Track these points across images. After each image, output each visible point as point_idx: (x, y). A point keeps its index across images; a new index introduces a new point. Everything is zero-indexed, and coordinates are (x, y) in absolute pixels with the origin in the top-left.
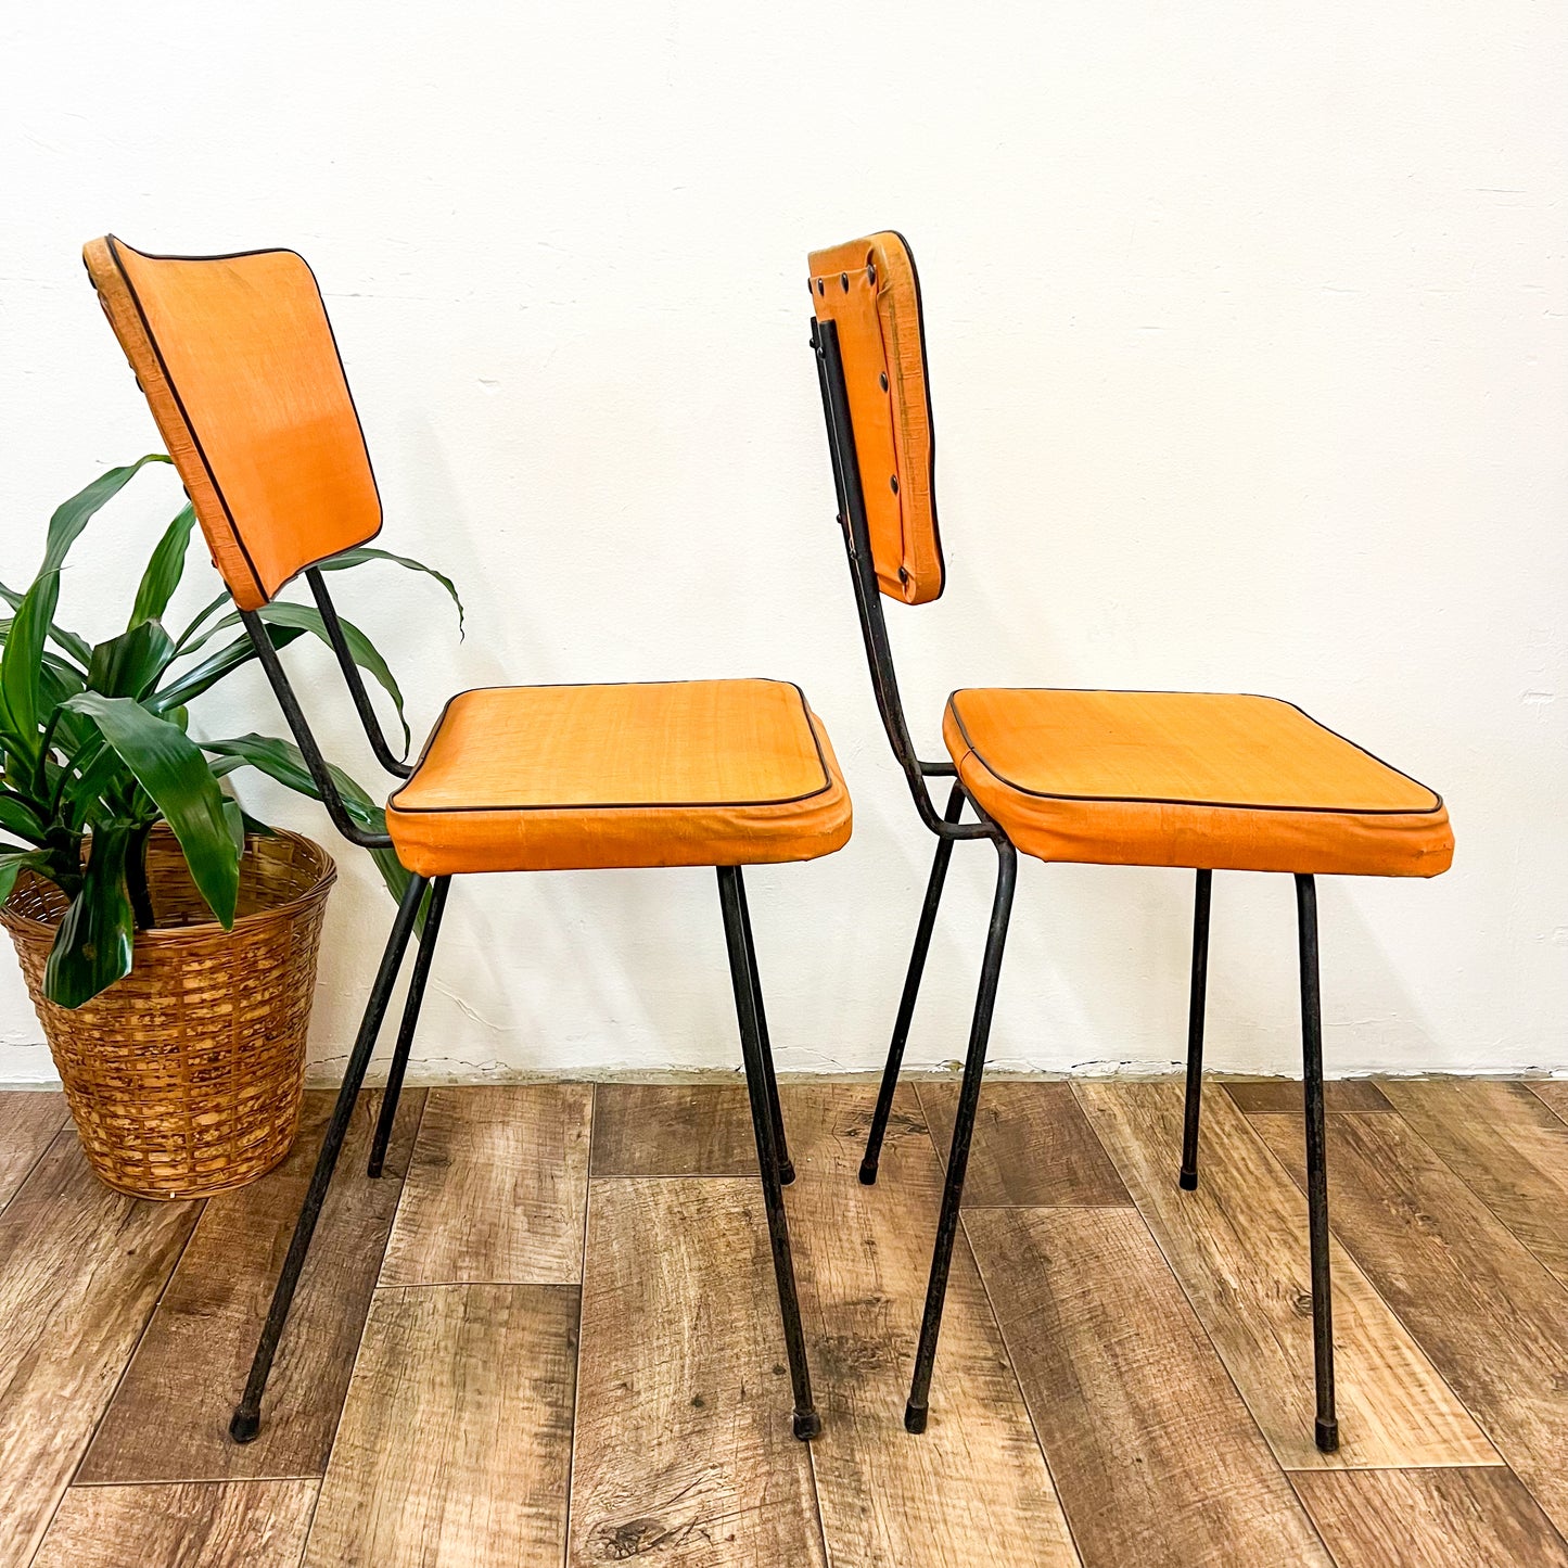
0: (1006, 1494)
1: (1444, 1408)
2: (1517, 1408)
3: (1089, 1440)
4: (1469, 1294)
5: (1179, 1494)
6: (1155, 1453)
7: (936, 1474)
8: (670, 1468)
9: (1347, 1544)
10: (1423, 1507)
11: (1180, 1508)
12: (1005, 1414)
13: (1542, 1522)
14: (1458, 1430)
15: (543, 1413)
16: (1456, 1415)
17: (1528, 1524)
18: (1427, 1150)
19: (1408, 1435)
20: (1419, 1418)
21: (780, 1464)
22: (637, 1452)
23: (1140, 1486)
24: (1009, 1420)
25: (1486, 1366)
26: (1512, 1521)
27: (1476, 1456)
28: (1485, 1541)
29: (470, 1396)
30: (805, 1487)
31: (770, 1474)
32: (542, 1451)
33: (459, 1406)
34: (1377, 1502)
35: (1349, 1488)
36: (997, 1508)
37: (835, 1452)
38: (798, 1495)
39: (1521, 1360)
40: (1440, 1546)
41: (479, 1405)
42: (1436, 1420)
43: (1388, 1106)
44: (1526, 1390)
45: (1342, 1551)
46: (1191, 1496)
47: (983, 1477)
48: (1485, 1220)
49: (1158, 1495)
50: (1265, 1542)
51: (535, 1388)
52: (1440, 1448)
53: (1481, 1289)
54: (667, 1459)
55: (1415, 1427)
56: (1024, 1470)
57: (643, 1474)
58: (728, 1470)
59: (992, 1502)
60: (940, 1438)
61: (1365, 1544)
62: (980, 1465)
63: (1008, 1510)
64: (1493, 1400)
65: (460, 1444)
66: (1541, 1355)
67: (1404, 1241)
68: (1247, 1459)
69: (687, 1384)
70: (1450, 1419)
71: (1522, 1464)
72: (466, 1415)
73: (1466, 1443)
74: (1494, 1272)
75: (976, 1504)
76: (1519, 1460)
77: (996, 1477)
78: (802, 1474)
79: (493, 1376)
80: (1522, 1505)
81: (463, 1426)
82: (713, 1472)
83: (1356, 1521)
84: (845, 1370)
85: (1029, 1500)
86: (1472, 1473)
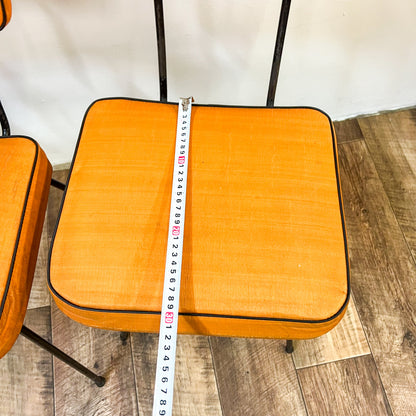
0: (202, 397)
1: (355, 327)
2: (380, 321)
3: (231, 364)
4: (373, 257)
5: (260, 388)
6: (253, 368)
7: (179, 391)
8: (88, 403)
9: (313, 404)
10: (340, 380)
11: (260, 395)
12: (203, 354)
13: (378, 382)
14: (357, 336)
15: (42, 380)
16: (358, 329)
17: (374, 383)
18: (372, 165)
19: (340, 343)
20: (345, 332)
21: (126, 396)
22: (76, 396)
23: (247, 387)
24: (205, 358)
25: (373, 300)
26: (369, 383)
27: (361, 350)
28: (358, 395)
29: (16, 376)
30: (134, 405)
31: (122, 400)
32: (43, 401)
33: (13, 383)
34: (325, 381)
35: (317, 375)
36: (198, 406)
37: (144, 385)
38: (132, 410)
39: (386, 294)
40: (343, 398)
41: (19, 380)
42: (351, 333)
43: (361, 136)
44: (385, 310)
45: (310, 408)
46: (264, 388)
47: (194, 390)
48: (387, 208)
49: (253, 390)
50: (287, 406)
51: (38, 368)
52: (350, 348)
53: (378, 253)
54: (87, 398)
55: (343, 338)
56: (208, 384)
57: (78, 408)
58: (108, 401)
59: (197, 403)
60: (180, 372)
61: (319, 403)
62: (193, 384)
63: (203, 406)
64: (372, 318)
65: (15, 402)
66: (393, 289)
67: (355, 228)
68: (284, 365)
69: (92, 356)
70: (356, 331)
71: (377, 352)
72: (15, 386)
73: (359, 343)
74: (384, 241)
75: (192, 404)
76: (376, 349)
77: (199, 390)
78: (133, 399)
79: (23, 364)
80: (373, 374)
81: (15, 392)
82: (102, 403)
83: (317, 392)
84: (147, 339)
85: (210, 400)
86: (359, 360)
